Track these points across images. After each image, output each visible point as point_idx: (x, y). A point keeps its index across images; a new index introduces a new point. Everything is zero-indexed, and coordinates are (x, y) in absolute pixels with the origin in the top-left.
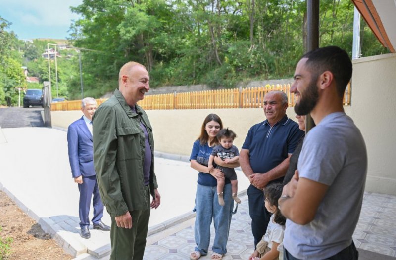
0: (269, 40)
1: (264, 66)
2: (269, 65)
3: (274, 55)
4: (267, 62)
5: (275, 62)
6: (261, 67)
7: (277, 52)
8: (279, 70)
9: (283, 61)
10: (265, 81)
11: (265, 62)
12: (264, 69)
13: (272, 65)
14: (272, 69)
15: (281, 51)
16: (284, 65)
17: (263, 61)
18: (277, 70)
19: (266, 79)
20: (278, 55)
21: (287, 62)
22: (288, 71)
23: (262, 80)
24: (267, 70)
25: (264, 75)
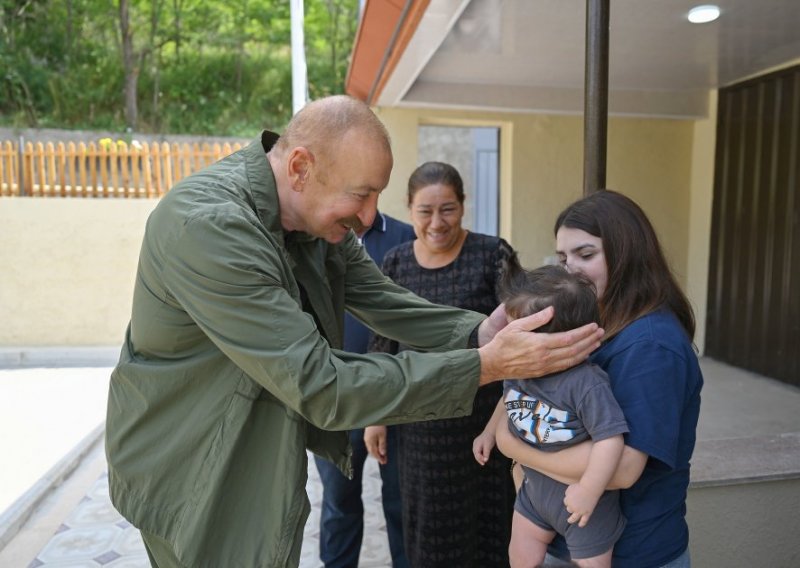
0: (23, 26)
1: (19, 91)
2: (35, 89)
3: (44, 67)
4: (27, 80)
5: (51, 84)
6: (10, 92)
7: (50, 59)
8: (63, 107)
9: (70, 85)
10: (30, 132)
11: (20, 80)
12: (19, 98)
13: (41, 92)
14: (43, 103)
15: (61, 59)
16: (75, 97)
17: (14, 78)
18: (57, 105)
19: (33, 125)
20: (52, 66)
21: (82, 89)
22: (89, 113)
23: (19, 126)
24: (30, 103)
25: (22, 114)
